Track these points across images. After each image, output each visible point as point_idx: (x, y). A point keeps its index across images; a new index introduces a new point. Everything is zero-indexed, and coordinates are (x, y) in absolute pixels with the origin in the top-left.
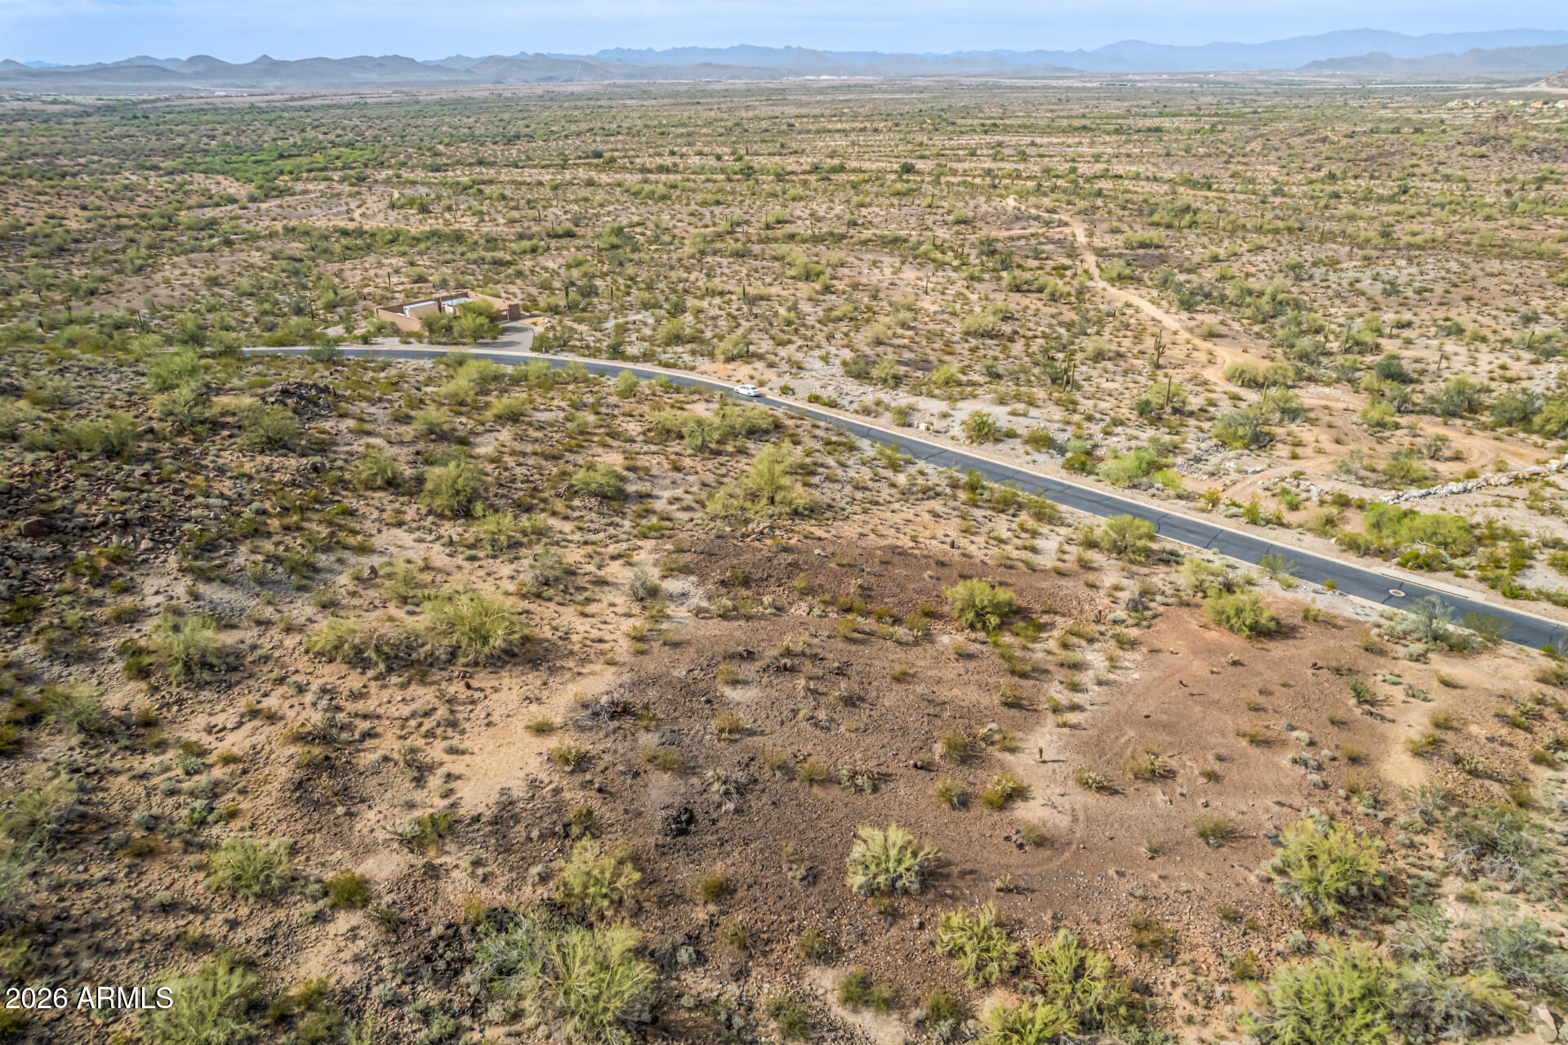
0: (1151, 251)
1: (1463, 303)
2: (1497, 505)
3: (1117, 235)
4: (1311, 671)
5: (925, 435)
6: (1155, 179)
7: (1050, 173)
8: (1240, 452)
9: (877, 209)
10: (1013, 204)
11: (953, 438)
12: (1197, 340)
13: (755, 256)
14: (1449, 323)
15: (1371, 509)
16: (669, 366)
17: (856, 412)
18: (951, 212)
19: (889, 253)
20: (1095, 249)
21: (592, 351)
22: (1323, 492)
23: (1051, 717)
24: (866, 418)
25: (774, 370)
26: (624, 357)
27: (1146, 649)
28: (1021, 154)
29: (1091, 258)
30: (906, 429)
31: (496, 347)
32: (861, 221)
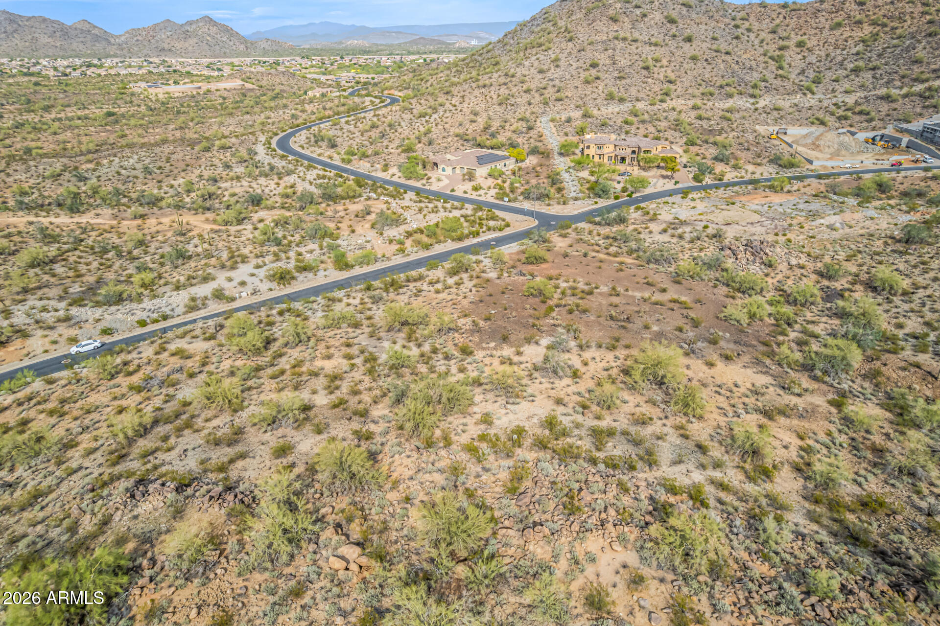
2: (425, 216)
4: (568, 259)
5: (254, 297)
8: (342, 239)
11: (270, 290)
12: (140, 221)
14: (206, 177)
15: (421, 231)
17: (186, 312)
22: (400, 234)
23: (622, 292)
24: (202, 311)
25: (60, 329)
27: (557, 276)
30: (238, 301)
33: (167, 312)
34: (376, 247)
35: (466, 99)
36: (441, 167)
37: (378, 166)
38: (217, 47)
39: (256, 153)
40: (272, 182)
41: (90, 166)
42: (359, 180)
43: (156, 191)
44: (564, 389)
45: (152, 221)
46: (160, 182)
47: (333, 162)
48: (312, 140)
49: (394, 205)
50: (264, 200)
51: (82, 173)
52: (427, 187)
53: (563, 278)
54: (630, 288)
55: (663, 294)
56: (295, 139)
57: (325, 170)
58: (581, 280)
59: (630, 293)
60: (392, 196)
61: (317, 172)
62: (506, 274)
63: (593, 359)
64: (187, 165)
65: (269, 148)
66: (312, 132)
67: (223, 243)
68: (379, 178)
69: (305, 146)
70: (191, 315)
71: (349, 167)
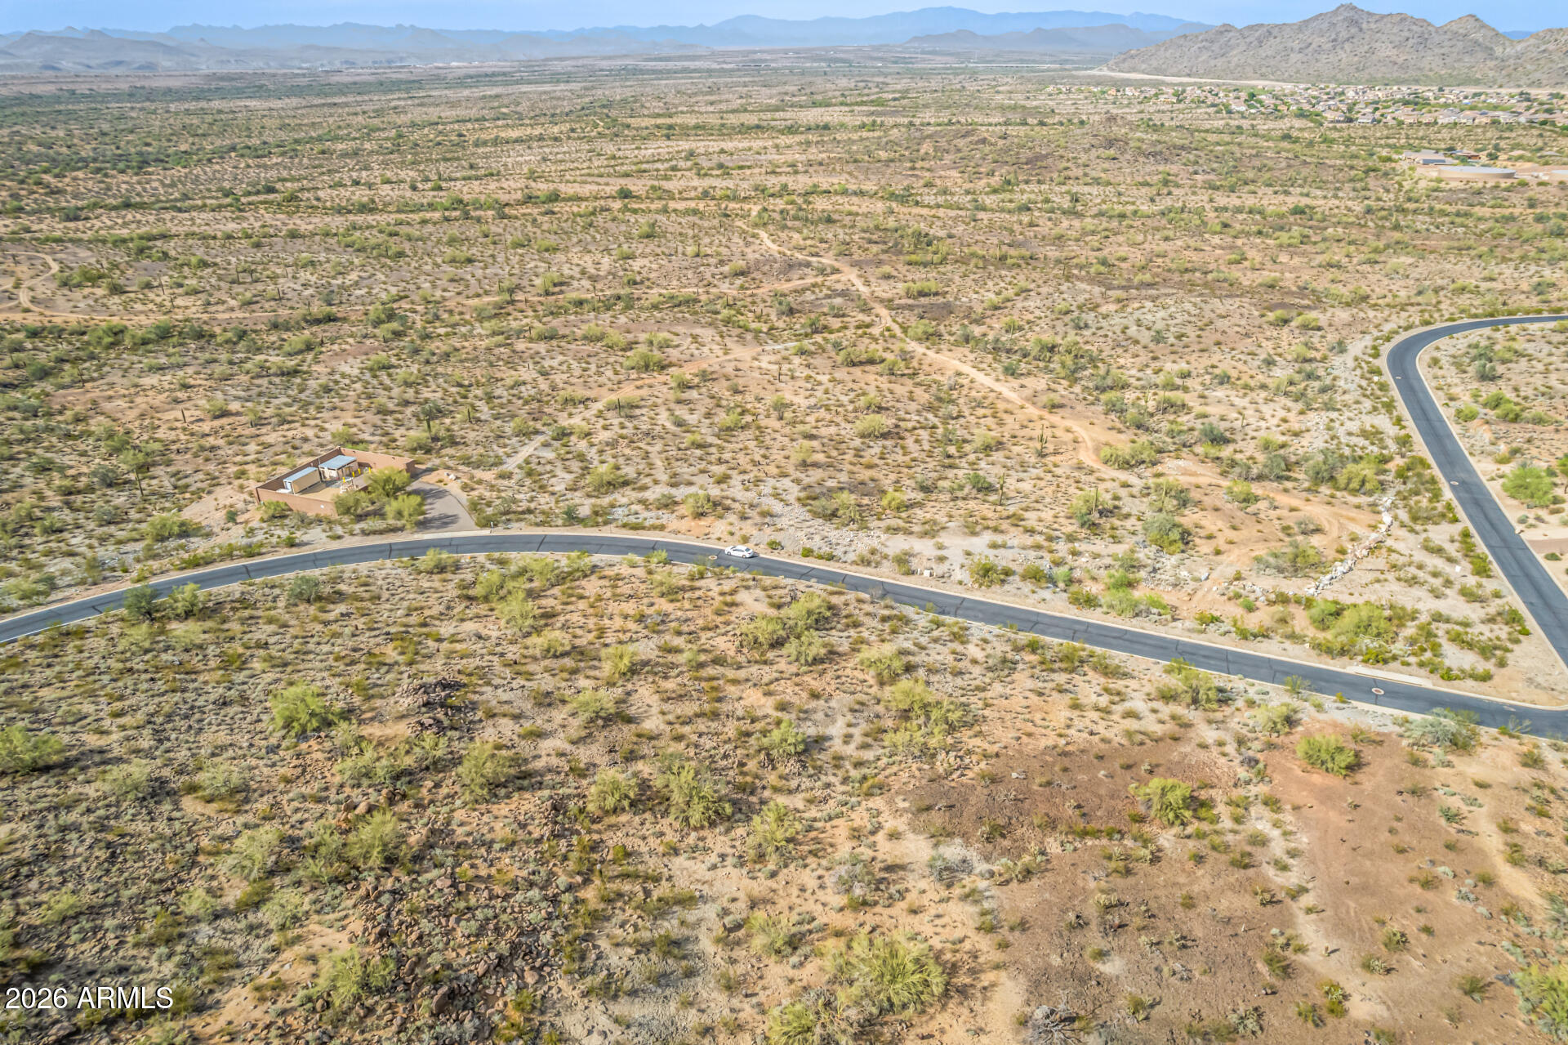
0: (933, 300)
1: (1216, 348)
2: (1378, 581)
3: (891, 281)
4: (1399, 799)
5: (933, 583)
6: (861, 193)
7: (763, 191)
8: (1179, 556)
9: (645, 262)
10: (774, 247)
11: (960, 583)
12: (1045, 413)
13: (564, 337)
14: (1217, 371)
15: (1308, 603)
16: (636, 527)
17: (854, 563)
18: (722, 263)
19: (697, 322)
20: (882, 301)
21: (541, 518)
22: (1265, 592)
23: (1294, 906)
24: (869, 569)
25: (749, 522)
26: (582, 521)
27: (1288, 807)
28: (721, 166)
29: (884, 312)
30: (912, 578)
31: (438, 528)
32: (638, 279)
33: (839, 552)
34: (1200, 594)
37: (1502, 446)
39: (1343, 351)
40: (1282, 413)
41: (1112, 307)
42: (1423, 463)
43: (1134, 372)
44: (811, 901)
45: (1055, 419)
46: (1155, 359)
47: (1441, 410)
48: (1474, 352)
49: (1374, 536)
50: (1227, 441)
51: (1089, 317)
52: (1518, 528)
53: (1288, 817)
54: (1329, 913)
55: (1358, 970)
56: (1444, 342)
57: (1398, 421)
58: (1303, 840)
59: (1302, 920)
60: (1415, 519)
61: (1383, 422)
62: (1230, 749)
63: (938, 916)
64: (1218, 343)
65: (1375, 348)
66: (1498, 335)
67: (1050, 490)
68: (1471, 471)
69: (1444, 361)
70: (854, 567)
71: (1455, 429)
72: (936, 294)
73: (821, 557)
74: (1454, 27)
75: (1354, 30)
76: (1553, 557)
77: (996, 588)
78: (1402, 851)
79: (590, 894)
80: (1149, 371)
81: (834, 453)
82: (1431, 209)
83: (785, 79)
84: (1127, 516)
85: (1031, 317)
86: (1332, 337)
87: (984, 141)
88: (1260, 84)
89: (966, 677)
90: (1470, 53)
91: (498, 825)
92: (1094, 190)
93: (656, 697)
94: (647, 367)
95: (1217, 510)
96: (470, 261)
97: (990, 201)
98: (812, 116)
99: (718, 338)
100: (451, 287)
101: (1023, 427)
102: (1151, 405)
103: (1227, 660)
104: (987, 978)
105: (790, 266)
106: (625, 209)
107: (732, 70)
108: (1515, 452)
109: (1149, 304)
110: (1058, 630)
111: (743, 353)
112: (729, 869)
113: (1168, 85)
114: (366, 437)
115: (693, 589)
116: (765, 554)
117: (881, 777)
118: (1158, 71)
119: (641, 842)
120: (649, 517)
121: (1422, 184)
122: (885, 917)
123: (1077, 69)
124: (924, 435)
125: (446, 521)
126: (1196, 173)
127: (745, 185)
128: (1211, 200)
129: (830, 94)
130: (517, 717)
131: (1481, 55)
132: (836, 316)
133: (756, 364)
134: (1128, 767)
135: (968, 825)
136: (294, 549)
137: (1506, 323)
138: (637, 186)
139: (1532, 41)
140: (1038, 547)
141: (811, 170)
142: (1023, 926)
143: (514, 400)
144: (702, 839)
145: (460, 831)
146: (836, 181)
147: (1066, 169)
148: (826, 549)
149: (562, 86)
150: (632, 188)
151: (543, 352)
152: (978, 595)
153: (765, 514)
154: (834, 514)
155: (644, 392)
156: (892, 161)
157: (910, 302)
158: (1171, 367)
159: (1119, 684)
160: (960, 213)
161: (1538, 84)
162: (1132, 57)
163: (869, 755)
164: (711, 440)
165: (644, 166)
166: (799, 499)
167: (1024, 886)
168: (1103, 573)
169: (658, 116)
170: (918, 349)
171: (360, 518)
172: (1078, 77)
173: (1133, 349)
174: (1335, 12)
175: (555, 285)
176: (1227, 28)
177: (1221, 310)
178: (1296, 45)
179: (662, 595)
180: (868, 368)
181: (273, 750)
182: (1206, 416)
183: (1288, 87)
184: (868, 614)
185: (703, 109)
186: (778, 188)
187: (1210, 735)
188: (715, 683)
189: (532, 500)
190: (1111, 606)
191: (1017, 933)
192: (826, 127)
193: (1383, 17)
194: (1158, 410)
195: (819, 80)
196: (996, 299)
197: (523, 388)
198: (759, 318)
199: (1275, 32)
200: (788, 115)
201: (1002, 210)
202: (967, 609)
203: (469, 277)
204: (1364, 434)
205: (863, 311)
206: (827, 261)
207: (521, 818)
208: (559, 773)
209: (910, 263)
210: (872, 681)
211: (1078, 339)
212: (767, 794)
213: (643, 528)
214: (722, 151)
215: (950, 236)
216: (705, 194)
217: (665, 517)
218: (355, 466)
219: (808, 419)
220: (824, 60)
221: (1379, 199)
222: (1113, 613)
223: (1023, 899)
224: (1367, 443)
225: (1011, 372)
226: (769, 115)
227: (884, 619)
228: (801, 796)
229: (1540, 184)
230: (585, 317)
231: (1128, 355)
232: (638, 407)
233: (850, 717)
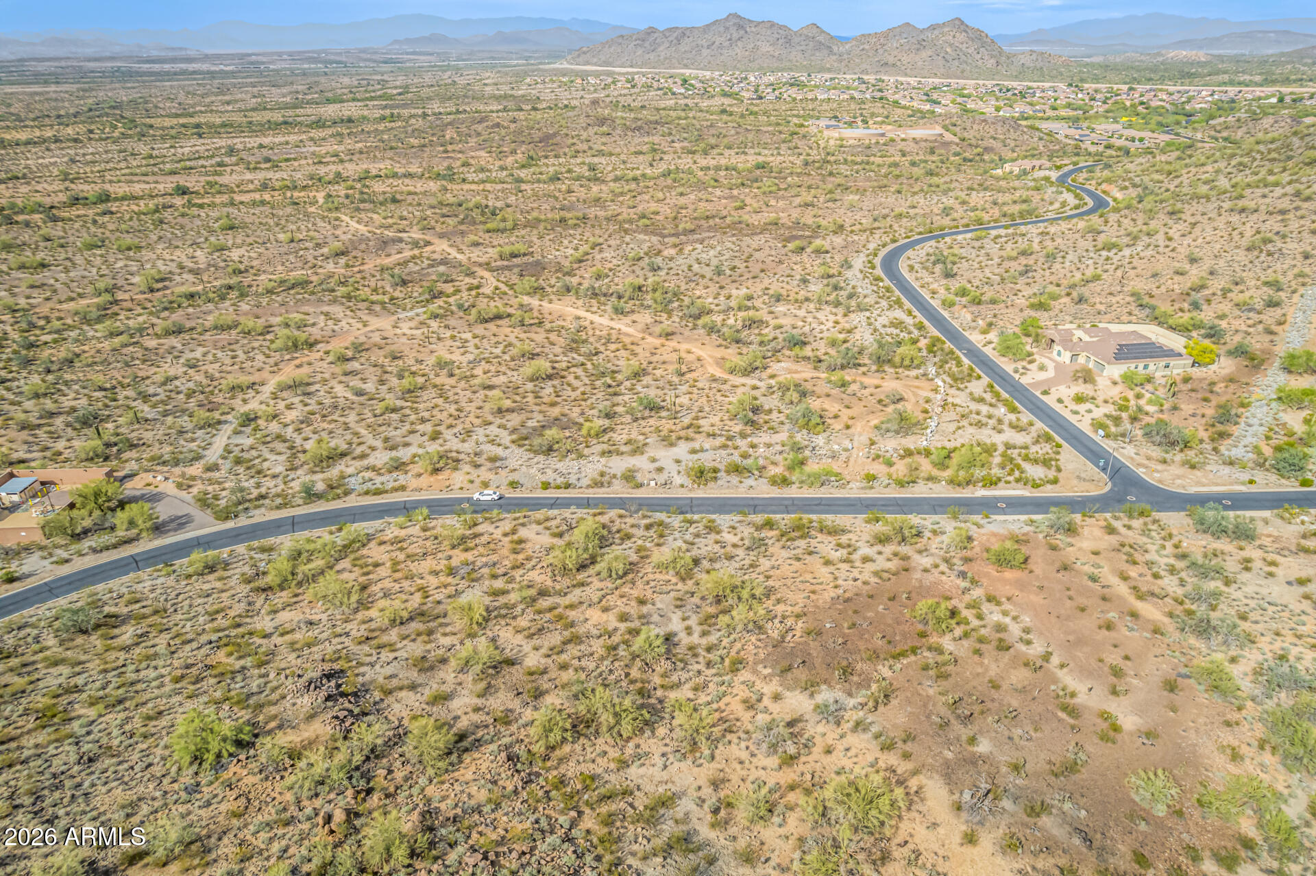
0: (524, 260)
1: (763, 274)
2: (959, 428)
3: (481, 247)
4: (1059, 575)
5: (661, 490)
6: (410, 175)
7: (320, 180)
8: (825, 435)
9: (242, 251)
10: (361, 228)
11: (682, 486)
12: (663, 340)
13: (192, 329)
14: (771, 292)
15: (927, 453)
16: (378, 492)
17: (588, 486)
18: (318, 245)
19: (320, 300)
20: (480, 265)
21: (279, 501)
22: (895, 450)
23: (1050, 666)
24: (603, 490)
25: (483, 468)
26: (319, 496)
27: (1004, 600)
28: (268, 160)
29: (486, 274)
30: (642, 489)
31: (175, 530)
32: (242, 267)
33: (573, 480)
34: (852, 460)
35: (1197, 230)
36: (1056, 348)
37: (981, 322)
38: (956, 63)
39: (850, 267)
40: (832, 318)
41: (672, 252)
42: (938, 340)
43: (710, 300)
44: (753, 770)
45: (672, 344)
46: (722, 288)
47: (931, 301)
48: (933, 258)
49: (939, 397)
50: (805, 343)
51: (659, 260)
52: (1017, 376)
53: (1007, 606)
54: (1072, 665)
55: (1111, 697)
56: (910, 253)
57: (910, 313)
58: (1027, 620)
59: (1061, 674)
60: (956, 380)
61: (899, 314)
62: (943, 567)
63: (847, 750)
64: (762, 271)
65: (870, 262)
66: (941, 245)
67: (704, 399)
68: (969, 342)
69: (917, 266)
70: (591, 490)
71: (946, 314)
72: (525, 255)
73: (558, 487)
74: (805, 32)
75: (742, 32)
76: (1045, 393)
77: (711, 484)
78: (1083, 610)
79: (589, 822)
80: (722, 298)
81: (518, 398)
82: (846, 160)
83: (290, 79)
84: (770, 411)
85: (610, 265)
86: (838, 258)
87: (498, 125)
88: (687, 72)
89: (737, 559)
90: (819, 49)
91: (473, 790)
92: (603, 160)
93: (520, 637)
94: (295, 346)
95: (828, 396)
96: (43, 265)
97: (523, 174)
98: (331, 111)
99: (348, 313)
100: (35, 292)
101: (653, 354)
102: (740, 324)
103: (898, 505)
104: (913, 783)
105: (385, 243)
106: (190, 204)
107: (233, 72)
108: (990, 324)
109: (699, 246)
110: (774, 508)
111: (383, 323)
112: (676, 765)
113: (619, 74)
114: (21, 455)
115: (476, 536)
116: (510, 494)
117: (733, 653)
118: (607, 64)
119: (592, 766)
120: (388, 481)
121: (832, 142)
122: (813, 764)
123: (541, 63)
124: (579, 371)
125: (180, 522)
126: (673, 142)
127: (298, 175)
128: (695, 162)
129: (339, 92)
130: (413, 687)
131: (826, 52)
132: (446, 282)
133: (398, 331)
134: (892, 599)
135: (825, 674)
136: (16, 584)
137: (943, 236)
138: (191, 182)
139: (854, 43)
140: (724, 447)
141: (355, 158)
142: (909, 737)
143: (173, 395)
144: (638, 746)
145: (443, 806)
146: (382, 166)
147: (574, 144)
148: (560, 480)
149: (53, 88)
150: (188, 184)
151: (179, 346)
152: (700, 493)
153: (493, 459)
154: (550, 449)
155: (305, 370)
156: (424, 146)
157: (505, 263)
158: (739, 293)
159: (844, 539)
160: (505, 186)
161: (865, 72)
162: (584, 53)
163: (713, 639)
164: (399, 403)
165: (188, 164)
166: (513, 442)
167: (888, 707)
168: (779, 458)
169: (177, 116)
170: (534, 302)
171: (77, 537)
172: (546, 70)
173: (702, 282)
174: (727, 19)
175: (158, 281)
176: (651, 31)
177: (755, 245)
178: (704, 43)
179: (453, 547)
180: (499, 322)
181: (195, 789)
182: (781, 327)
183: (708, 74)
184: (632, 526)
185: (221, 108)
186: (331, 176)
187: (926, 561)
188: (556, 612)
189: (258, 486)
190: (802, 482)
191: (909, 744)
192: (350, 120)
193: (759, 23)
194: (744, 326)
195: (323, 80)
196: (578, 255)
197: (177, 383)
198: (375, 290)
199: (688, 33)
200: (309, 111)
201: (539, 181)
202: (699, 506)
203: (52, 281)
204: (892, 325)
205: (467, 275)
206: (416, 234)
207: (488, 776)
208: (487, 726)
209: (488, 231)
210: (674, 580)
211: (656, 278)
212: (659, 693)
213: (386, 492)
214: (261, 146)
215: (508, 206)
216: (264, 186)
217: (402, 479)
218: (38, 486)
219: (475, 372)
220: (320, 62)
221: (808, 155)
222: (805, 487)
223: (894, 717)
224: (898, 331)
225: (619, 311)
226: (290, 112)
227: (648, 527)
228: (687, 686)
229: (903, 140)
230: (204, 308)
231: (700, 287)
232: (308, 384)
233: (679, 613)
